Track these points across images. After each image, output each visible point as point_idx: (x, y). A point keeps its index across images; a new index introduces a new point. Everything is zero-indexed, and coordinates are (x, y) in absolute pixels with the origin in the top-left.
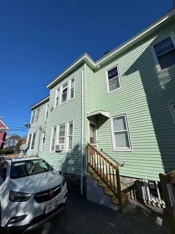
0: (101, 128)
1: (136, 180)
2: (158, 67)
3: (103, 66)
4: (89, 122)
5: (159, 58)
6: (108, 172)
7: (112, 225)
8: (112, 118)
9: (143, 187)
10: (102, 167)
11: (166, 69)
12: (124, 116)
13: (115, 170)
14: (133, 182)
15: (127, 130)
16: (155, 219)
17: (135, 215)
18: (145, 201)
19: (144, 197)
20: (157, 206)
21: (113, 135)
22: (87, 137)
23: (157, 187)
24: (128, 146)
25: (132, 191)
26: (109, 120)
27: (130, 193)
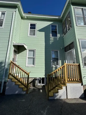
0: (20, 54)
1: (34, 78)
2: (51, 34)
3: (28, 19)
4: (14, 49)
5: (52, 31)
6: (21, 77)
7: (24, 100)
8: (28, 50)
9: (36, 81)
10: (18, 75)
11: (53, 37)
12: (34, 50)
13: (27, 76)
14: (33, 79)
15: (34, 57)
16: (40, 91)
17: (33, 92)
18: (36, 86)
19: (36, 84)
20: (40, 86)
21: (27, 58)
22: (11, 57)
23: (41, 79)
24: (33, 64)
25: (32, 83)
26: (26, 50)
27: (31, 84)
